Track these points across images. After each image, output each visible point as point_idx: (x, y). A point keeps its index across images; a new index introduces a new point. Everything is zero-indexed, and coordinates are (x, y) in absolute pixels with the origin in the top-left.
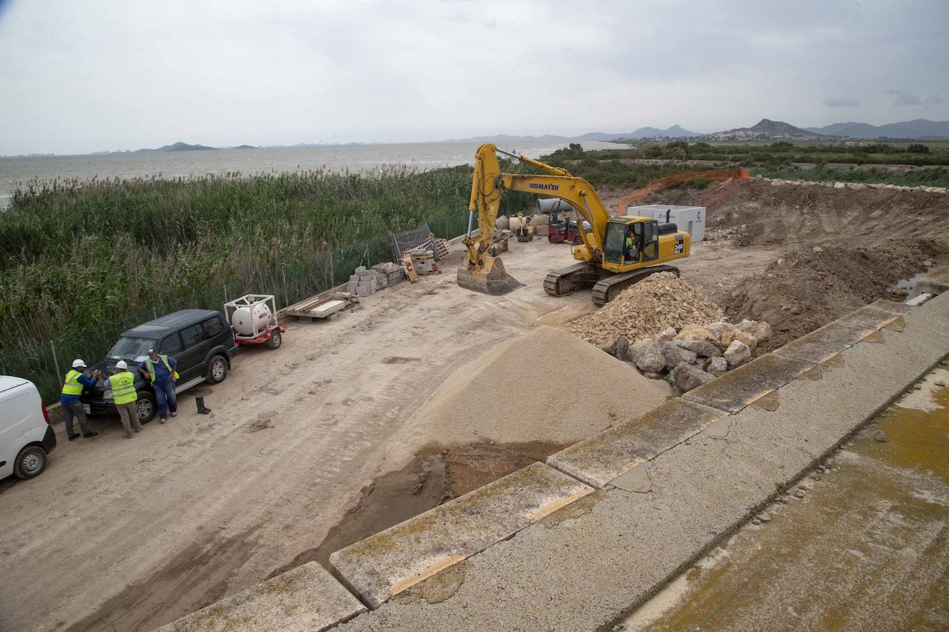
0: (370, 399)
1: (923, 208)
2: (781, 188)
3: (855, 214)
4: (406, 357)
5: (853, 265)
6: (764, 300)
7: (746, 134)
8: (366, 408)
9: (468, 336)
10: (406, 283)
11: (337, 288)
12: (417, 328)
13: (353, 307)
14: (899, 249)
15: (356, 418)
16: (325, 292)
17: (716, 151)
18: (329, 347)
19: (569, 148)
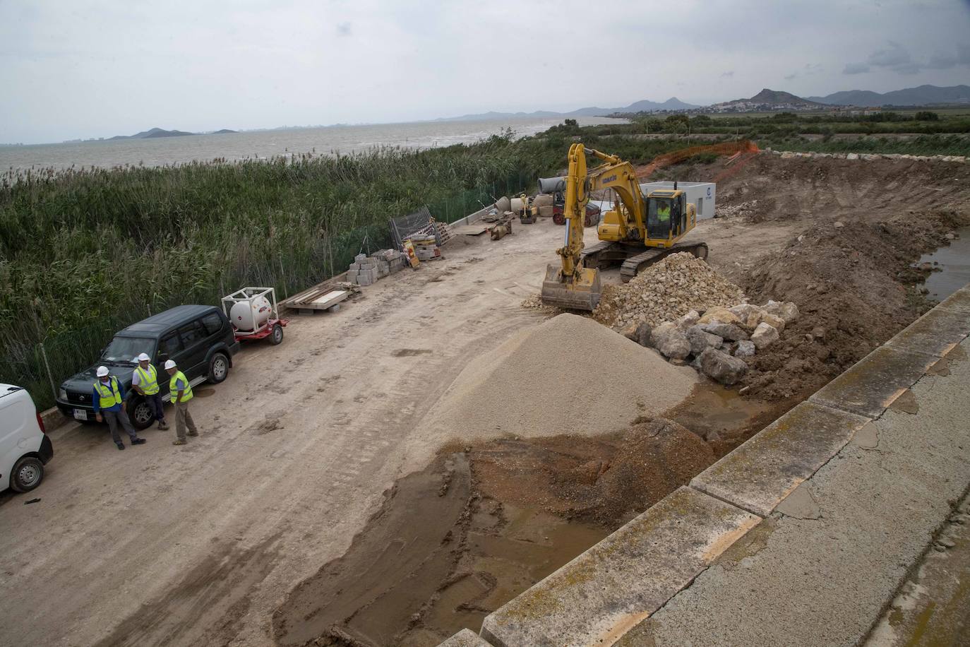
0: (383, 395)
1: (941, 178)
2: (791, 161)
3: (870, 186)
4: (417, 349)
5: (874, 240)
6: (787, 280)
7: (746, 105)
8: (380, 404)
9: (479, 325)
10: (409, 271)
11: (337, 277)
12: (425, 317)
13: (355, 297)
14: (920, 222)
15: (370, 416)
16: (325, 282)
17: (717, 123)
18: (333, 340)
19: (564, 124)
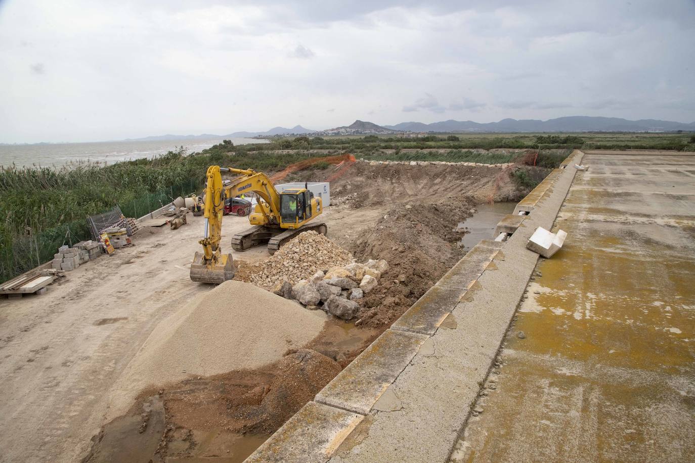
0: (87, 358)
1: (465, 175)
2: (377, 167)
3: (425, 181)
4: (115, 317)
5: (430, 215)
6: (379, 245)
7: (346, 131)
8: (85, 366)
9: (165, 294)
10: (106, 256)
11: (44, 265)
12: (120, 292)
13: (60, 280)
14: (455, 203)
15: (77, 377)
16: (32, 271)
17: (328, 142)
18: (41, 317)
19: (223, 144)
